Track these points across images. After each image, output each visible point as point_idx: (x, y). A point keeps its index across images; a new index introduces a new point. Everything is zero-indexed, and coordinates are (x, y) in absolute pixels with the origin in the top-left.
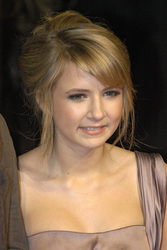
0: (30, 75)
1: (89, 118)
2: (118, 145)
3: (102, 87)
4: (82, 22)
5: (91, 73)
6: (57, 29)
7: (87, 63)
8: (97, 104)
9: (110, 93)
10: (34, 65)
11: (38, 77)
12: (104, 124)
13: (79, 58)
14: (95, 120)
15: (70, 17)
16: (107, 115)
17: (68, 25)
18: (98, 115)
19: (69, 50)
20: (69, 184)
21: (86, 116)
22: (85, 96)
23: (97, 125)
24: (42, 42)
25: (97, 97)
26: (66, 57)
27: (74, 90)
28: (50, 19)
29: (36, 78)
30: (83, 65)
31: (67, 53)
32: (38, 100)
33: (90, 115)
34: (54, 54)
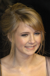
0: (6, 28)
1: (29, 43)
2: (38, 54)
3: (34, 31)
4: (24, 7)
5: (30, 26)
6: (15, 10)
7: (28, 22)
8: (32, 38)
9: (36, 33)
10: (7, 24)
11: (9, 28)
12: (35, 45)
13: (25, 20)
14: (32, 44)
15: (19, 5)
16: (36, 42)
17: (19, 8)
18: (33, 42)
19: (21, 17)
20: (20, 69)
21: (28, 42)
22: (27, 35)
23: (32, 45)
24: (10, 15)
25: (32, 35)
26: (20, 20)
27: (23, 33)
28: (11, 6)
29: (8, 29)
30: (27, 23)
31: (20, 19)
32: (8, 37)
33: (30, 42)
34: (15, 19)
